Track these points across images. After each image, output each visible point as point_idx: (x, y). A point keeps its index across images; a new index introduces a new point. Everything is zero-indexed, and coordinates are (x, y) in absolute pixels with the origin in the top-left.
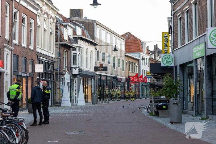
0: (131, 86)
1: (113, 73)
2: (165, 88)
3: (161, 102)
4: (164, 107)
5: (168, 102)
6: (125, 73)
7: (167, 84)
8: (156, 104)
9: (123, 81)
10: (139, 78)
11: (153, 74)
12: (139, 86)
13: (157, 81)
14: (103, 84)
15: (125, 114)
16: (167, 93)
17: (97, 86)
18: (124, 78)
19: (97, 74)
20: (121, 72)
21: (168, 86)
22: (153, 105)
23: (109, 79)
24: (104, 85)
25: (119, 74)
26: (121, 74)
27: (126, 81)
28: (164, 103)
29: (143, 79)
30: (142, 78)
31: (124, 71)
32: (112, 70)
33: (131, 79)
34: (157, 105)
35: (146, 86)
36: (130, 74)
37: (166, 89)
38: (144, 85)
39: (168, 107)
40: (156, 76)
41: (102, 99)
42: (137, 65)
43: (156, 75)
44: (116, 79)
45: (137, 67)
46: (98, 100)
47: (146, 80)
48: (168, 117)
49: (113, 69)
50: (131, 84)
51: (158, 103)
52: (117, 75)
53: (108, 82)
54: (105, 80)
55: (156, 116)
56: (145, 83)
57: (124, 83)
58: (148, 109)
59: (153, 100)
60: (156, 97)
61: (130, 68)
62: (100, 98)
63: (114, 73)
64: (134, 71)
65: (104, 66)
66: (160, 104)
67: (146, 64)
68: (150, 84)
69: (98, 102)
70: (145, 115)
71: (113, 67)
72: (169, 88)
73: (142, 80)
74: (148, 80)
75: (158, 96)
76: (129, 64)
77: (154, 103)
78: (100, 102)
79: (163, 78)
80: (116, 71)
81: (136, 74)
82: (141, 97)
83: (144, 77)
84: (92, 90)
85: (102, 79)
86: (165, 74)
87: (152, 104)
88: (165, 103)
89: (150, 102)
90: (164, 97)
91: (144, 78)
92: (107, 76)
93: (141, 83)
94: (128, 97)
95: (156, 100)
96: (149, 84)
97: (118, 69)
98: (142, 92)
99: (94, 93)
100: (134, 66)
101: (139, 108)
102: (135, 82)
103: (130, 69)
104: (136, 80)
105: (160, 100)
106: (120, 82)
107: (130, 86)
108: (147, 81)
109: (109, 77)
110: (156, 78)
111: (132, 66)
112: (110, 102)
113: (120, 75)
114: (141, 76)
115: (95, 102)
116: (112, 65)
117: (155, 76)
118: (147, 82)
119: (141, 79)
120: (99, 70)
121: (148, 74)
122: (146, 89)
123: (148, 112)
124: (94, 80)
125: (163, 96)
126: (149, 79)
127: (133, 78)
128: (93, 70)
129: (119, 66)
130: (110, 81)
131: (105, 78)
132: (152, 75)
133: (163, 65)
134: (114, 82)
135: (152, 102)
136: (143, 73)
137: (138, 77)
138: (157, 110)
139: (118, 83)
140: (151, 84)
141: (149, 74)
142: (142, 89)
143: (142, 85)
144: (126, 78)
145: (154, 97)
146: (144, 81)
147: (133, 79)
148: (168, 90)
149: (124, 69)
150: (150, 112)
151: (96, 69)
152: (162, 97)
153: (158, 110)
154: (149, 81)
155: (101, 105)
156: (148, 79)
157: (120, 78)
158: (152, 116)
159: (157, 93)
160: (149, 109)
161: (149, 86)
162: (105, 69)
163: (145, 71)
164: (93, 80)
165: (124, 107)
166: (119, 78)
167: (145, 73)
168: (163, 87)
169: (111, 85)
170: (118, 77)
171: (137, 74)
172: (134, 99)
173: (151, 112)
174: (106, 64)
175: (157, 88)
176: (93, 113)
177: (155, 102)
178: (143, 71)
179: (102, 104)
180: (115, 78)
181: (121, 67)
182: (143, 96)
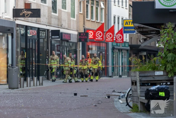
0: (89, 49)
1: (52, 22)
2: (163, 55)
3: (155, 84)
4: (162, 94)
5: (169, 83)
6: (78, 21)
7: (167, 45)
8: (145, 88)
9: (74, 39)
10: (107, 32)
11: (137, 25)
12: (107, 51)
13: (145, 40)
14: (31, 47)
15: (78, 108)
16: (169, 65)
17: (19, 50)
18: (76, 33)
19: (18, 25)
20: (69, 20)
21: (169, 51)
22: (139, 91)
23: (43, 35)
24: (34, 48)
25: (65, 24)
26: (69, 24)
27: (80, 40)
28: (160, 85)
29: (115, 35)
30: (113, 34)
31: (75, 19)
32: (50, 17)
33: (91, 36)
34: (148, 90)
35: (120, 50)
36: (89, 26)
37: (166, 56)
38: (117, 49)
39: (171, 94)
40: (144, 30)
41: (29, 79)
42: (103, 6)
43: (143, 28)
44: (59, 35)
45: (102, 9)
46: (20, 81)
47: (120, 37)
48: (170, 116)
49: (53, 14)
50: (90, 47)
51: (148, 85)
52: (61, 26)
53: (41, 41)
54: (36, 37)
55: (145, 114)
56: (119, 44)
57: (76, 44)
58: (127, 98)
59: (138, 79)
60: (145, 72)
61: (87, 12)
62: (25, 76)
63: (54, 22)
64: (97, 19)
65: (33, 7)
66: (153, 88)
67: (120, 3)
68: (130, 46)
69: (20, 84)
70: (122, 110)
71: (51, 9)
72: (171, 54)
73: (113, 38)
74: (126, 37)
75: (149, 72)
76: (86, 4)
77: (140, 86)
78: (25, 85)
79: (158, 33)
80: (59, 19)
81: (100, 25)
82: (110, 74)
83: (116, 31)
84: (8, 59)
85: (28, 35)
86: (163, 24)
87: (135, 87)
88: (164, 86)
89: (133, 83)
90: (161, 73)
91: (117, 34)
92: (39, 28)
93: (110, 44)
94: (86, 73)
95: (144, 79)
96: (127, 45)
97: (63, 13)
98: (113, 64)
99: (12, 65)
100: (97, 8)
101: (109, 97)
102: (99, 42)
103: (87, 15)
104: (99, 38)
105: (152, 79)
106: (67, 41)
107: (88, 51)
108: (123, 40)
109: (44, 30)
110: (143, 33)
111: (92, 7)
112: (47, 84)
113: (66, 27)
114: (112, 30)
115: (14, 84)
116: (51, 5)
117: (141, 30)
118: (123, 42)
119: (111, 36)
120: (23, 16)
121: (127, 26)
122: (122, 57)
123: (128, 104)
124: (12, 38)
125: (158, 70)
126: (128, 35)
127: (95, 33)
128: (9, 16)
129: (64, 7)
130: (46, 40)
131: (35, 32)
132: (135, 28)
133: (158, 6)
134: (53, 42)
135: (136, 84)
136: (114, 23)
137: (105, 30)
138: (146, 101)
139: (62, 43)
140: (132, 47)
141: (129, 26)
142: (113, 57)
143: (113, 49)
144: (80, 34)
145: (140, 72)
146: (116, 39)
147: (94, 36)
148: (169, 59)
149: (76, 13)
150: (132, 106)
151: (17, 13)
152: (157, 73)
153: (149, 102)
154: (128, 38)
155: (27, 90)
156: (125, 35)
157: (67, 34)
158: (135, 114)
159: (147, 65)
160: (129, 99)
161: (127, 50)
162: (36, 13)
163: (118, 18)
164: (10, 37)
165: (75, 94)
166: (65, 33)
167: (118, 23)
168: (159, 53)
169: (48, 48)
170: (62, 30)
171: (103, 24)
172: (97, 78)
173: (134, 106)
174: (37, 4)
175: (145, 53)
176: (13, 108)
177: (142, 84)
178: (115, 17)
179: (29, 89)
180: (56, 33)
181: (69, 9)
182: (116, 72)
